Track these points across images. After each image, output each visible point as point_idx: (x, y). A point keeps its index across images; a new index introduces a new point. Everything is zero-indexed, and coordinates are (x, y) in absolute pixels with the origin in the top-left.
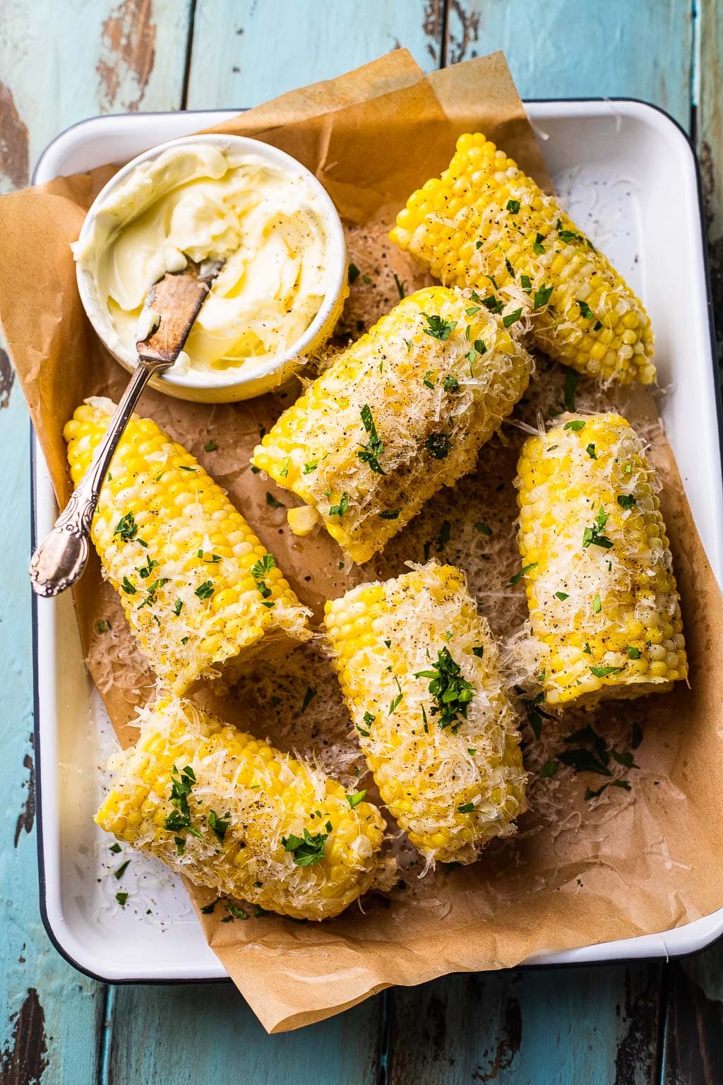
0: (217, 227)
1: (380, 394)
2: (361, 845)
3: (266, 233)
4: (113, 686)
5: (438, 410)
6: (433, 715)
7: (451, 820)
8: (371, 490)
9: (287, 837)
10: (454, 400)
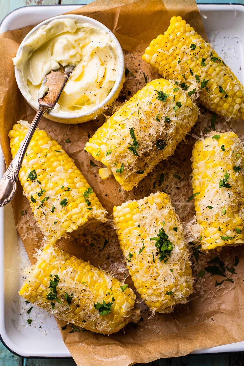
0: (72, 52)
2: (126, 306)
3: (92, 55)
4: (27, 237)
5: (161, 130)
6: (157, 255)
7: (163, 298)
8: (133, 163)
9: (96, 304)
10: (168, 126)
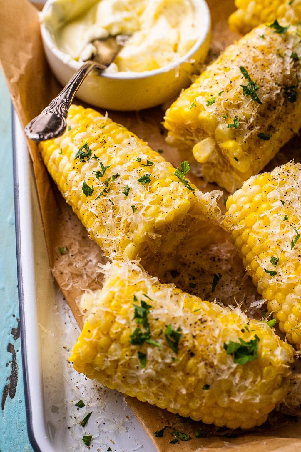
1: (251, 61)
2: (282, 352)
3: (156, 17)
4: (73, 287)
5: (288, 68)
8: (253, 113)
9: (227, 343)
10: (297, 66)
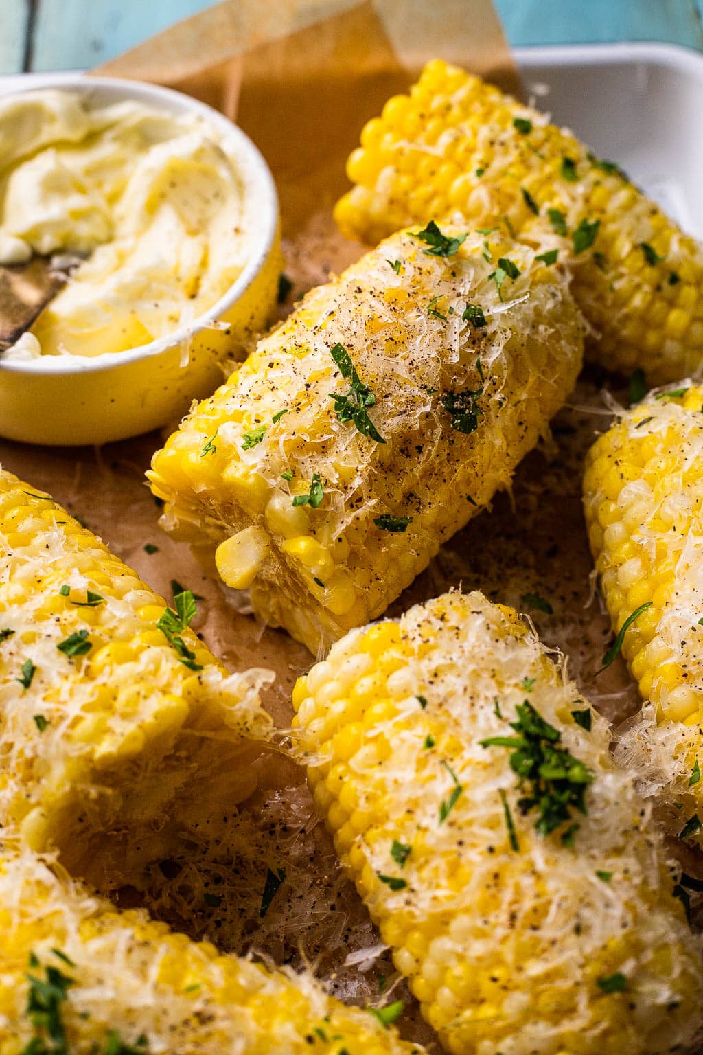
0: (76, 201)
1: (361, 329)
3: (151, 209)
5: (456, 347)
6: (524, 813)
7: (585, 1013)
8: (360, 467)
10: (480, 340)
